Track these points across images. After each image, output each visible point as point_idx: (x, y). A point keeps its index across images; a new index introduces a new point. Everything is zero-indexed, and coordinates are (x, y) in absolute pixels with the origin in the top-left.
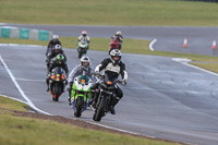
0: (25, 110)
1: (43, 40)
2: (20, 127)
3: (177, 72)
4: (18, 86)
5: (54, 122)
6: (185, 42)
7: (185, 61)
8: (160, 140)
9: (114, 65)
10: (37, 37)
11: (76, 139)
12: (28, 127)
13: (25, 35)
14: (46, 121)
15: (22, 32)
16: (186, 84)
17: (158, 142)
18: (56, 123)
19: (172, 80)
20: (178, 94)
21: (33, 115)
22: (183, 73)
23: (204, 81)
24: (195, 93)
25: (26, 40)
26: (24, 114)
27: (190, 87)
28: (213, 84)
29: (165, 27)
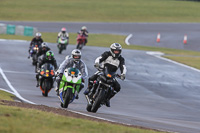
0: (12, 100)
1: (28, 35)
2: (7, 115)
3: (150, 65)
4: (5, 78)
5: (38, 111)
6: (159, 37)
7: (158, 54)
8: (136, 127)
9: (114, 58)
10: (22, 33)
11: (58, 126)
12: (15, 115)
13: (12, 31)
14: (31, 110)
15: (9, 28)
16: (160, 75)
17: (134, 129)
18: (40, 111)
19: (147, 72)
20: (152, 85)
21: (19, 105)
22: (157, 65)
23: (176, 73)
24: (168, 83)
25: (13, 35)
26: (11, 104)
27: (163, 78)
28: (184, 75)
29: (140, 23)
